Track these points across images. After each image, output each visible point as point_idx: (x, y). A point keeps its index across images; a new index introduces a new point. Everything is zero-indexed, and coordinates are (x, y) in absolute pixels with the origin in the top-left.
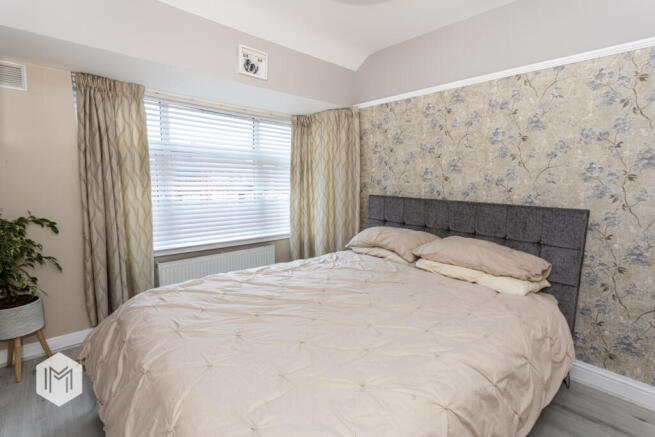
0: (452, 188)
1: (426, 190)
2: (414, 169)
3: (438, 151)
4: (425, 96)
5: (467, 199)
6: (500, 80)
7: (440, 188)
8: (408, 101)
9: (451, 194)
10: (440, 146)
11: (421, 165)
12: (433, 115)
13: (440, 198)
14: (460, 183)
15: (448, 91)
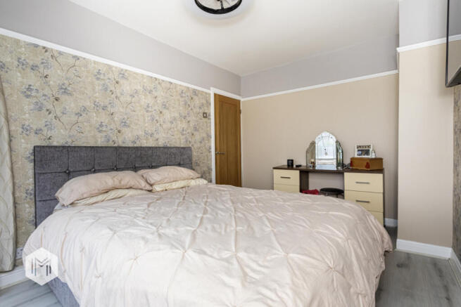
0: (125, 138)
1: (103, 140)
2: (88, 121)
3: (110, 110)
4: (95, 62)
5: (135, 145)
6: (149, 76)
7: (115, 138)
8: (77, 58)
9: (124, 143)
10: (112, 107)
11: (95, 119)
12: (104, 80)
13: (116, 145)
14: (130, 135)
15: (116, 68)
